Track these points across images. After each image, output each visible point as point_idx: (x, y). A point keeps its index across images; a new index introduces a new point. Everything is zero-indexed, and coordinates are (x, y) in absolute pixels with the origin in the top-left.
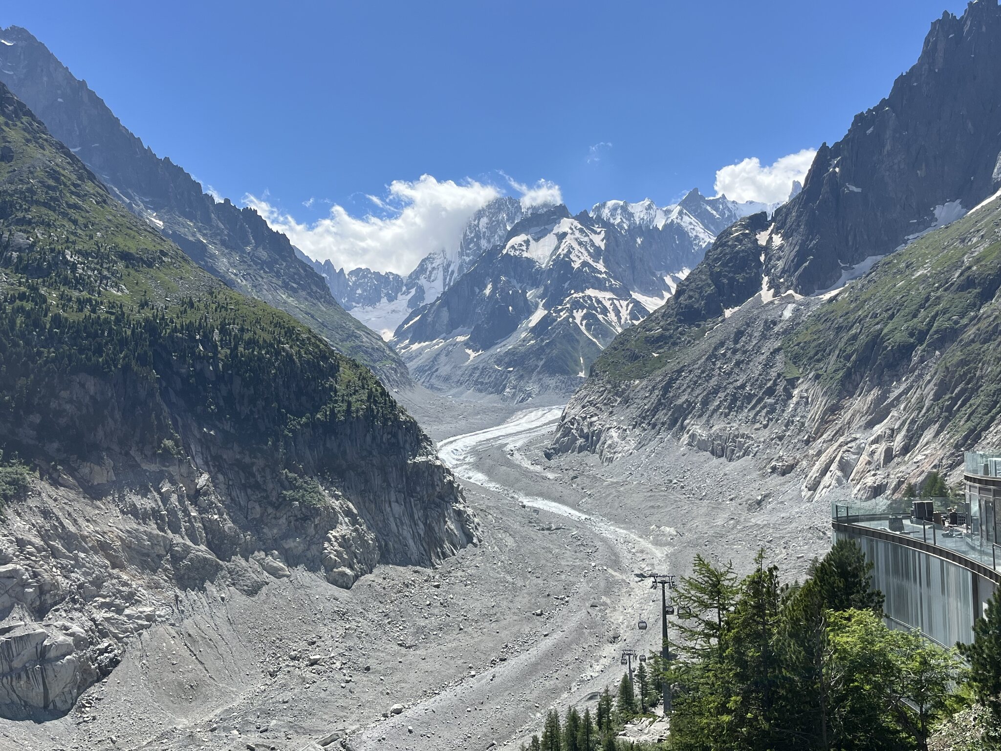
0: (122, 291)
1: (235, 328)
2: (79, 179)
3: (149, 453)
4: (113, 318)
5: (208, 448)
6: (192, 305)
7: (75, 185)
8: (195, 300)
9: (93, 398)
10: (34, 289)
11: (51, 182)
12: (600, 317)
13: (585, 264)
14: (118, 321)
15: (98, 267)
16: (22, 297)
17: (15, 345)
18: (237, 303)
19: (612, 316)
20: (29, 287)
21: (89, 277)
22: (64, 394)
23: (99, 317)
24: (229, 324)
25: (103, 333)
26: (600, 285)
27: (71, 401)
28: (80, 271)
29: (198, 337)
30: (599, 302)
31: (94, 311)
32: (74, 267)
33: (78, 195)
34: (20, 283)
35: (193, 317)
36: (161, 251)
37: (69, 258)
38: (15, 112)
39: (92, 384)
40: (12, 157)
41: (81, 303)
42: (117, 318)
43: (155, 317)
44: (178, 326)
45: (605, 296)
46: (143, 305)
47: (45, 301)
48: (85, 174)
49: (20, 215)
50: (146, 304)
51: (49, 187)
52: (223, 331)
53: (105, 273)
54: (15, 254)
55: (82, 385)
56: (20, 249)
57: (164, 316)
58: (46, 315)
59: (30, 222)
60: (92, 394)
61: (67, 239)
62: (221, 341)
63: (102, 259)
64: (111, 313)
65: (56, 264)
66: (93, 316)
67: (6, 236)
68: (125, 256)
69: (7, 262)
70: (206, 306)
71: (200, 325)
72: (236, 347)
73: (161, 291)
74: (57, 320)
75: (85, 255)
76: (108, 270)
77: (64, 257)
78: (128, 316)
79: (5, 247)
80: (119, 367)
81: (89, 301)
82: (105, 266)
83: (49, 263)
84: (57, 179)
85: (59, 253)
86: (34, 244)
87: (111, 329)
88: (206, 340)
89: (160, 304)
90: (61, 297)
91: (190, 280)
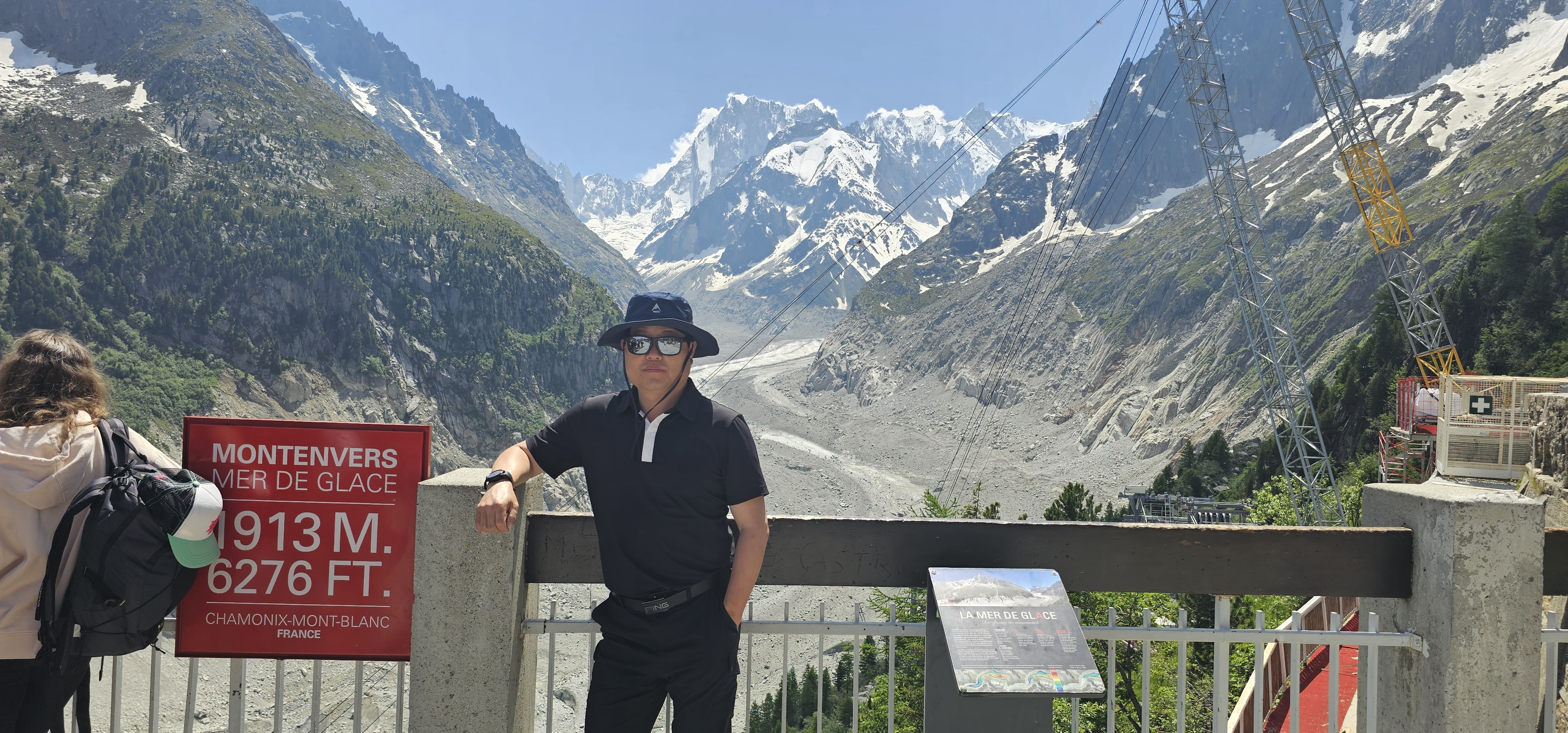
0: (325, 185)
1: (455, 236)
2: (278, 52)
3: (353, 371)
4: (314, 214)
5: (421, 369)
6: (405, 204)
7: (273, 59)
8: (408, 199)
9: (288, 305)
10: (223, 176)
11: (247, 55)
12: (866, 243)
13: (852, 183)
14: (320, 218)
15: (298, 156)
16: (210, 185)
17: (202, 240)
18: (458, 206)
19: (879, 243)
20: (217, 175)
21: (287, 166)
22: (255, 299)
23: (298, 214)
24: (448, 230)
25: (302, 232)
26: (867, 207)
27: (264, 309)
28: (278, 159)
29: (412, 242)
30: (865, 226)
31: (292, 206)
32: (270, 153)
33: (276, 71)
34: (208, 169)
35: (404, 219)
36: (371, 141)
37: (264, 143)
39: (288, 289)
40: (200, 22)
41: (277, 195)
42: (318, 216)
43: (363, 218)
44: (389, 229)
45: (873, 220)
46: (350, 203)
47: (236, 192)
48: (286, 49)
49: (209, 90)
50: (353, 201)
51: (242, 59)
52: (441, 236)
53: (306, 163)
54: (202, 136)
55: (278, 291)
56: (208, 130)
57: (373, 216)
58: (237, 207)
59: (220, 100)
60: (289, 300)
61: (263, 121)
62: (439, 248)
63: (303, 147)
64: (312, 209)
65: (250, 149)
66: (291, 212)
67: (192, 114)
68: (329, 145)
69: (193, 144)
70: (423, 208)
71: (415, 229)
72: (455, 256)
73: (371, 188)
74: (249, 214)
75: (283, 141)
76: (309, 159)
77: (259, 142)
78: (332, 214)
79: (191, 126)
80: (320, 271)
81: (287, 195)
82: (306, 155)
83: (241, 148)
84: (252, 51)
85: (253, 137)
86: (224, 125)
87: (311, 227)
88: (422, 244)
89: (369, 203)
90: (255, 188)
91: (404, 177)
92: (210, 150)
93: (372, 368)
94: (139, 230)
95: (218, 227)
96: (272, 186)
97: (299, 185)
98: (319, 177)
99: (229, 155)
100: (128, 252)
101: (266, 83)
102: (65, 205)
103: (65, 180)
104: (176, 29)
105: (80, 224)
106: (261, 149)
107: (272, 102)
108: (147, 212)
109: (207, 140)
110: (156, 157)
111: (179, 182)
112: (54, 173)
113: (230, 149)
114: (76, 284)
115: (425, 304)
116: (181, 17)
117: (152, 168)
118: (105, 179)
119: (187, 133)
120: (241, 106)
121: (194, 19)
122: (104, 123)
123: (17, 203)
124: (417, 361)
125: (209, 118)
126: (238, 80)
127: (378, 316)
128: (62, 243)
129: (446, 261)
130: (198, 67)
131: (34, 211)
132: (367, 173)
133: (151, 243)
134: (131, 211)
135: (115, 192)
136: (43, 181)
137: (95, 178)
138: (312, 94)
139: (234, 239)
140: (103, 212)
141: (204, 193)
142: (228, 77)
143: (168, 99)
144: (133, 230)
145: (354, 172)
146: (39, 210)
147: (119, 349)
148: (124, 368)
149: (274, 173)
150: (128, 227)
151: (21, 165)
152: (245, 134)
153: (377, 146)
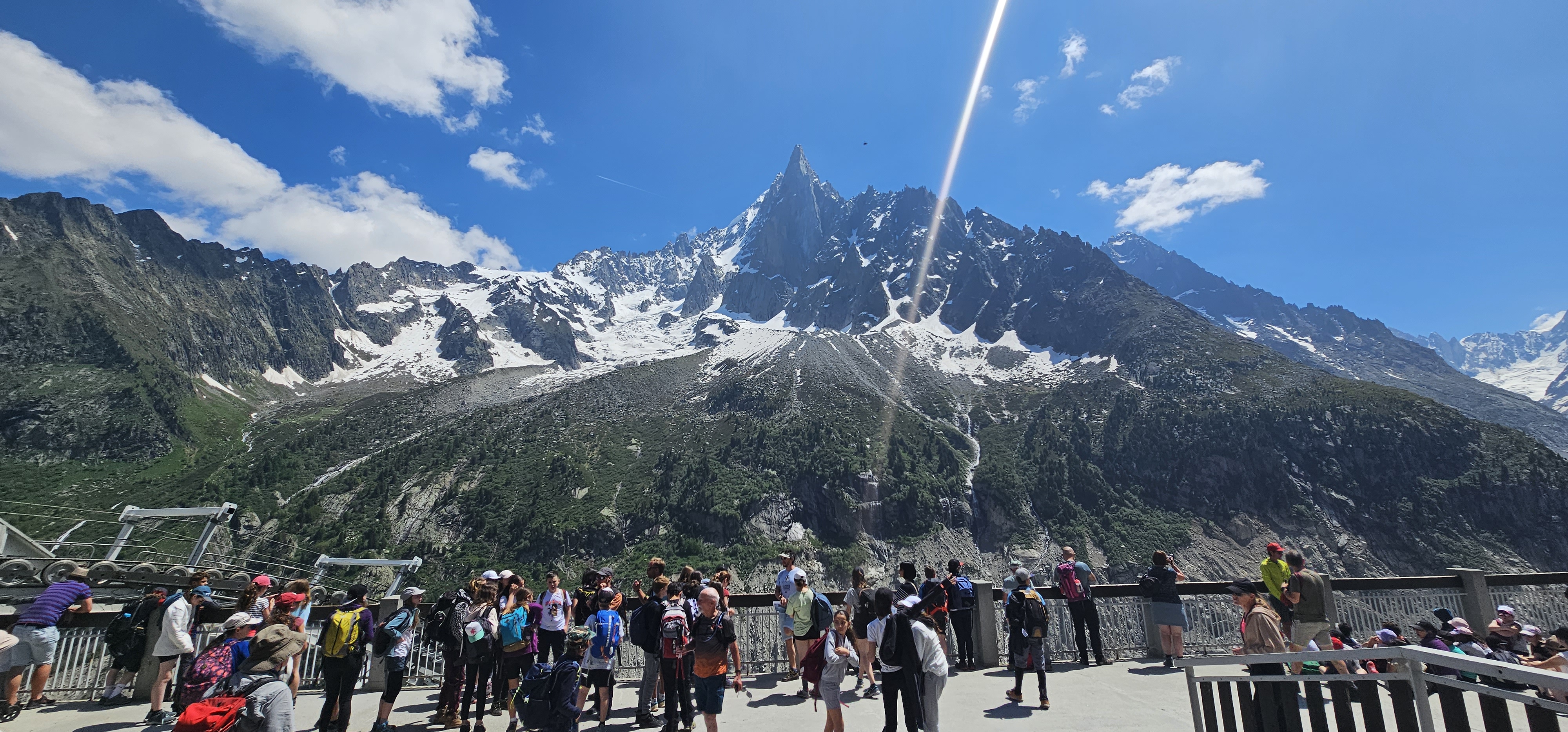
0: (1235, 391)
1: (1348, 409)
2: (1186, 317)
3: (1285, 515)
4: (1232, 411)
5: (1342, 512)
6: (1298, 393)
7: (1184, 323)
8: (1299, 389)
10: (1170, 399)
11: (1167, 324)
14: (1236, 414)
15: (1212, 376)
16: (1162, 405)
17: (1163, 438)
18: (1343, 387)
20: (1165, 398)
21: (1207, 384)
22: (1203, 470)
23: (1220, 413)
24: (1340, 405)
25: (1226, 424)
27: (1210, 476)
28: (1200, 381)
29: (1311, 419)
31: (1215, 408)
32: (1194, 379)
33: (1187, 329)
34: (1159, 396)
35: (1300, 403)
36: (1261, 356)
37: (1189, 373)
38: (1135, 285)
39: (1224, 462)
40: (1138, 315)
41: (1204, 403)
42: (1235, 411)
43: (1268, 408)
44: (1290, 412)
46: (1255, 399)
47: (1178, 406)
48: (1190, 314)
49: (1150, 351)
50: (1257, 397)
51: (1166, 328)
52: (1334, 411)
53: (1218, 380)
54: (1151, 377)
55: (1218, 464)
57: (1275, 406)
58: (1180, 416)
59: (1157, 354)
60: (1226, 469)
61: (1185, 360)
62: (1334, 419)
63: (1214, 371)
64: (1229, 408)
65: (1181, 379)
66: (1215, 412)
67: (1144, 366)
68: (1231, 365)
69: (1147, 383)
70: (1313, 394)
71: (1310, 408)
72: (1351, 424)
73: (1269, 387)
74: (1188, 418)
75: (1201, 369)
76: (1220, 377)
77: (1186, 373)
78: (1244, 408)
79: (1144, 373)
80: (1244, 448)
81: (1210, 402)
82: (1217, 374)
83: (1175, 379)
84: (1170, 322)
85: (1181, 371)
86: (1163, 368)
87: (1231, 420)
88: (1319, 420)
89: (1269, 397)
90: (1189, 402)
91: (1293, 375)
92: (1158, 385)
93: (1300, 513)
94: (1127, 437)
95: (1172, 428)
96: (1200, 398)
97: (1217, 395)
98: (1229, 387)
99: (1169, 386)
100: (1124, 450)
101: (1183, 338)
102: (1088, 429)
103: (1085, 416)
104: (1126, 322)
105: (1097, 438)
106: (1188, 377)
107: (1188, 348)
108: (1130, 427)
109: (1154, 378)
110: (1129, 395)
111: (1144, 406)
112: (1080, 414)
113: (1169, 381)
114: (1100, 472)
115: (1333, 463)
116: (1127, 315)
117: (1127, 401)
118: (1105, 412)
119: (1142, 379)
120: (1170, 355)
121: (1134, 314)
122: (1099, 382)
123: (1065, 432)
124: (1337, 508)
125: (1153, 366)
126: (1166, 340)
127: (1296, 475)
128: (1090, 450)
129: (1344, 428)
130: (1142, 339)
131: (1073, 434)
132: (1262, 378)
133: (1135, 443)
134: (1121, 428)
135: (1111, 418)
136: (1075, 418)
137: (1100, 412)
138: (1213, 336)
139: (1182, 435)
140: (1107, 430)
141: (1159, 410)
142: (1160, 340)
143: (1129, 361)
144: (1124, 438)
145: (1253, 379)
146: (1076, 434)
147: (1129, 507)
148: (1134, 518)
149: (1199, 390)
150: (1121, 436)
151: (1063, 412)
152: (1176, 370)
153: (1266, 358)
